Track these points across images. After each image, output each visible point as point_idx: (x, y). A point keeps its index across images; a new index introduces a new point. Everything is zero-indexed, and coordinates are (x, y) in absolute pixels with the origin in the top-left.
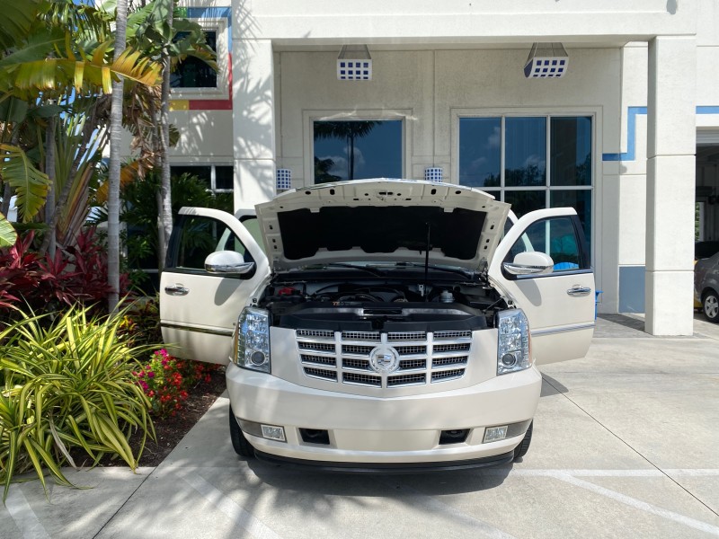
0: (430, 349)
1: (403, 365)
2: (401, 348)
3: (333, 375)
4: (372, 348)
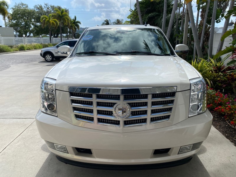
0: (149, 104)
1: (133, 114)
2: (132, 103)
3: (91, 119)
4: (115, 104)
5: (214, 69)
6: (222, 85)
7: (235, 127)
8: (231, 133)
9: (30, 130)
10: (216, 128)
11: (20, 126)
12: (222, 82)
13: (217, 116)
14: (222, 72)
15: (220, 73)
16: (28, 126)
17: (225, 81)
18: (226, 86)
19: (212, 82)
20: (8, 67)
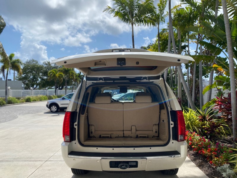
5: (200, 118)
6: (208, 132)
7: (214, 166)
8: (211, 171)
9: (41, 170)
10: (199, 168)
11: (31, 167)
12: (207, 130)
13: (201, 158)
14: (207, 121)
15: (206, 122)
16: (38, 167)
17: (209, 128)
18: (211, 133)
19: (200, 130)
20: (15, 117)
